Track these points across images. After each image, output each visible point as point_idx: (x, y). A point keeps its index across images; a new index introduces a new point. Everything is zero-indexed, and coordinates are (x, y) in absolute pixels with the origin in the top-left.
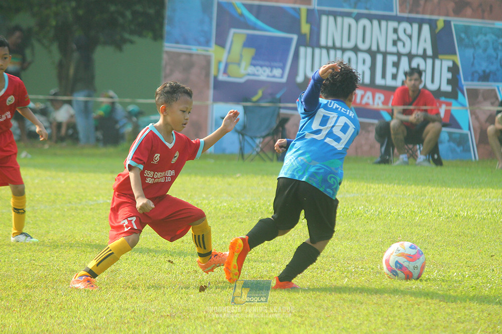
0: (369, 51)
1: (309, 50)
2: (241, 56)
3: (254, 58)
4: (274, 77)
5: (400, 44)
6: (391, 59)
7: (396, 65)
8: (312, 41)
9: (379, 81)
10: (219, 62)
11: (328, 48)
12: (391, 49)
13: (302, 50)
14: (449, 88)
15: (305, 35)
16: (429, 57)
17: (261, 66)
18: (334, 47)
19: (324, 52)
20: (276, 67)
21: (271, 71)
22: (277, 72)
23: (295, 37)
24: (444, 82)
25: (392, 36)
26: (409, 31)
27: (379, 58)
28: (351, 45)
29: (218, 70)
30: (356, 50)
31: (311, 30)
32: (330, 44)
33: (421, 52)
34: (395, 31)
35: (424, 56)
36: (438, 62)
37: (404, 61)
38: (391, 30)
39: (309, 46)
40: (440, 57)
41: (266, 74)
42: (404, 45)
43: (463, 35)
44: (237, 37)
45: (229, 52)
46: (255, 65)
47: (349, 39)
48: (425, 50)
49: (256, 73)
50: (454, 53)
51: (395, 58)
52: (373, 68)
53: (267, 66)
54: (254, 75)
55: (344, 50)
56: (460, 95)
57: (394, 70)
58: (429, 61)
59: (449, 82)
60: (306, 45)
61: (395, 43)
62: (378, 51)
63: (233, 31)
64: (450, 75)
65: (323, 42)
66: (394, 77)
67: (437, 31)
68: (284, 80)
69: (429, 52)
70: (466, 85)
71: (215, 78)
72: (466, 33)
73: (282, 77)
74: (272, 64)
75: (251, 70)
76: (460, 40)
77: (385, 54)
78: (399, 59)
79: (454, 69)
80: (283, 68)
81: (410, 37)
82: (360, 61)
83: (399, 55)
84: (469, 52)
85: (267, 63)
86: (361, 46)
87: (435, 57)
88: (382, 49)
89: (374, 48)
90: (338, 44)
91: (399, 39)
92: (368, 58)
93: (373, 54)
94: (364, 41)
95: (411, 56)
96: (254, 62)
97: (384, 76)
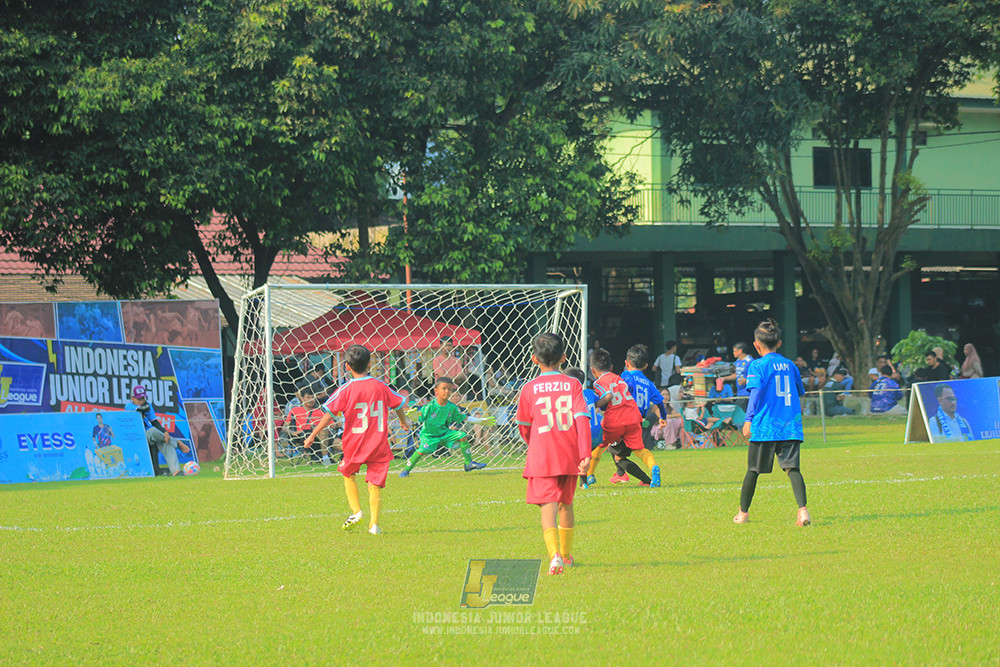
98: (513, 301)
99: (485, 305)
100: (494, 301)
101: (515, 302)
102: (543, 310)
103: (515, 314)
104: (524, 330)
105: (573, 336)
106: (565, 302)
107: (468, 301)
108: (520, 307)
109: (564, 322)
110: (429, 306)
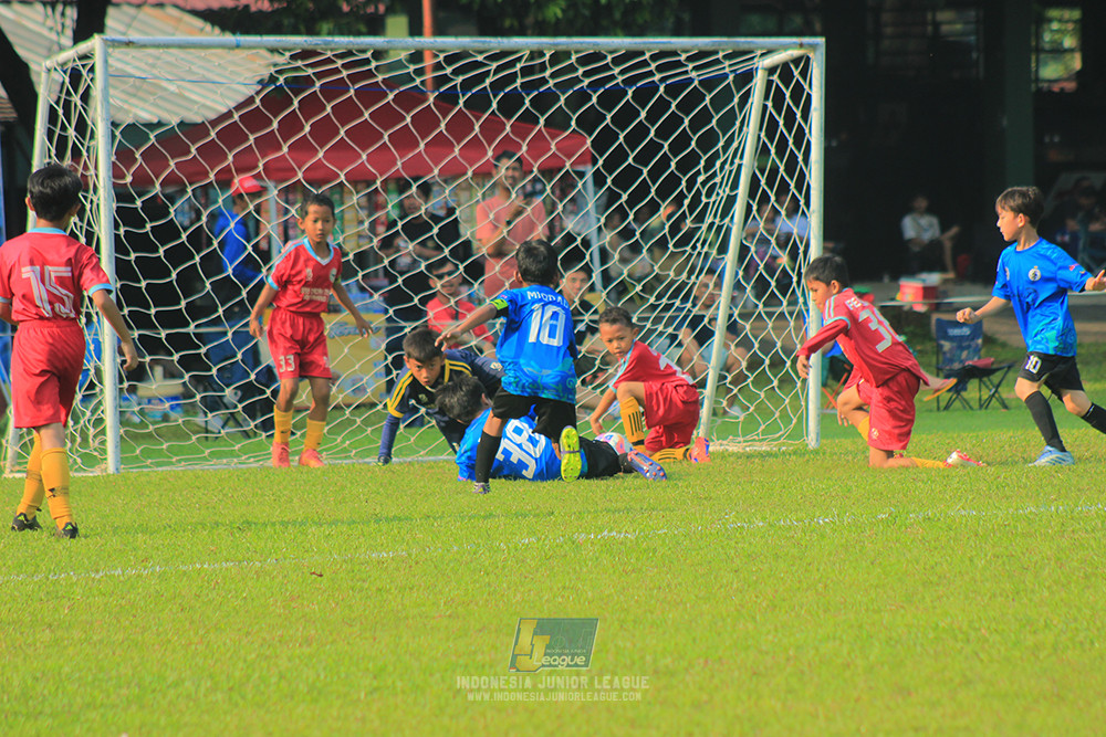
98: (657, 77)
99: (594, 86)
100: (613, 77)
101: (663, 80)
102: (726, 96)
103: (662, 105)
104: (683, 140)
105: (793, 156)
106: (775, 78)
107: (553, 76)
108: (673, 90)
109: (773, 124)
110: (466, 85)
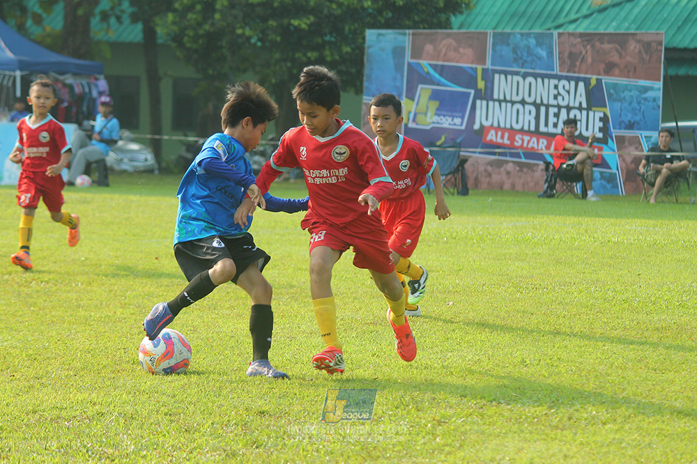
0: (534, 104)
1: (484, 103)
2: (427, 107)
3: (438, 109)
4: (455, 124)
5: (560, 98)
6: (552, 111)
7: (557, 115)
8: (487, 95)
9: (542, 129)
10: (409, 113)
11: (500, 101)
12: (552, 102)
13: (478, 102)
14: (600, 135)
15: (481, 90)
16: (584, 109)
17: (444, 116)
18: (505, 100)
19: (497, 104)
20: (457, 117)
21: (453, 120)
22: (458, 121)
23: (472, 92)
24: (597, 130)
25: (554, 92)
26: (567, 88)
27: (543, 109)
28: (519, 98)
29: (409, 119)
30: (523, 102)
31: (486, 86)
32: (502, 97)
33: (577, 105)
34: (556, 87)
35: (580, 108)
36: (591, 114)
37: (564, 112)
38: (552, 87)
39: (484, 99)
40: (593, 109)
41: (448, 123)
42: (563, 99)
43: (612, 91)
44: (423, 91)
45: (417, 104)
46: (439, 115)
47: (517, 94)
48: (580, 103)
49: (440, 121)
50: (606, 106)
51: (556, 110)
52: (537, 118)
53: (449, 116)
54: (438, 123)
55: (513, 103)
56: (610, 140)
57: (555, 120)
58: (584, 113)
59: (601, 130)
60: (482, 99)
61: (556, 97)
62: (542, 104)
63: (420, 86)
64: (601, 124)
65: (496, 96)
66: (555, 125)
67: (591, 87)
68: (463, 127)
69: (584, 105)
70: (615, 132)
71: (406, 125)
72: (614, 89)
73: (462, 125)
74: (453, 114)
75: (436, 119)
76: (610, 95)
77: (547, 106)
78: (559, 111)
79: (604, 119)
80: (463, 118)
81: (568, 92)
82: (527, 112)
83: (559, 107)
84: (617, 105)
85: (449, 114)
86: (527, 99)
87: (589, 109)
88: (545, 102)
89: (538, 101)
90: (508, 98)
91: (559, 94)
92: (533, 109)
93: (537, 106)
94: (530, 95)
95: (569, 109)
96: (438, 112)
97: (546, 125)
